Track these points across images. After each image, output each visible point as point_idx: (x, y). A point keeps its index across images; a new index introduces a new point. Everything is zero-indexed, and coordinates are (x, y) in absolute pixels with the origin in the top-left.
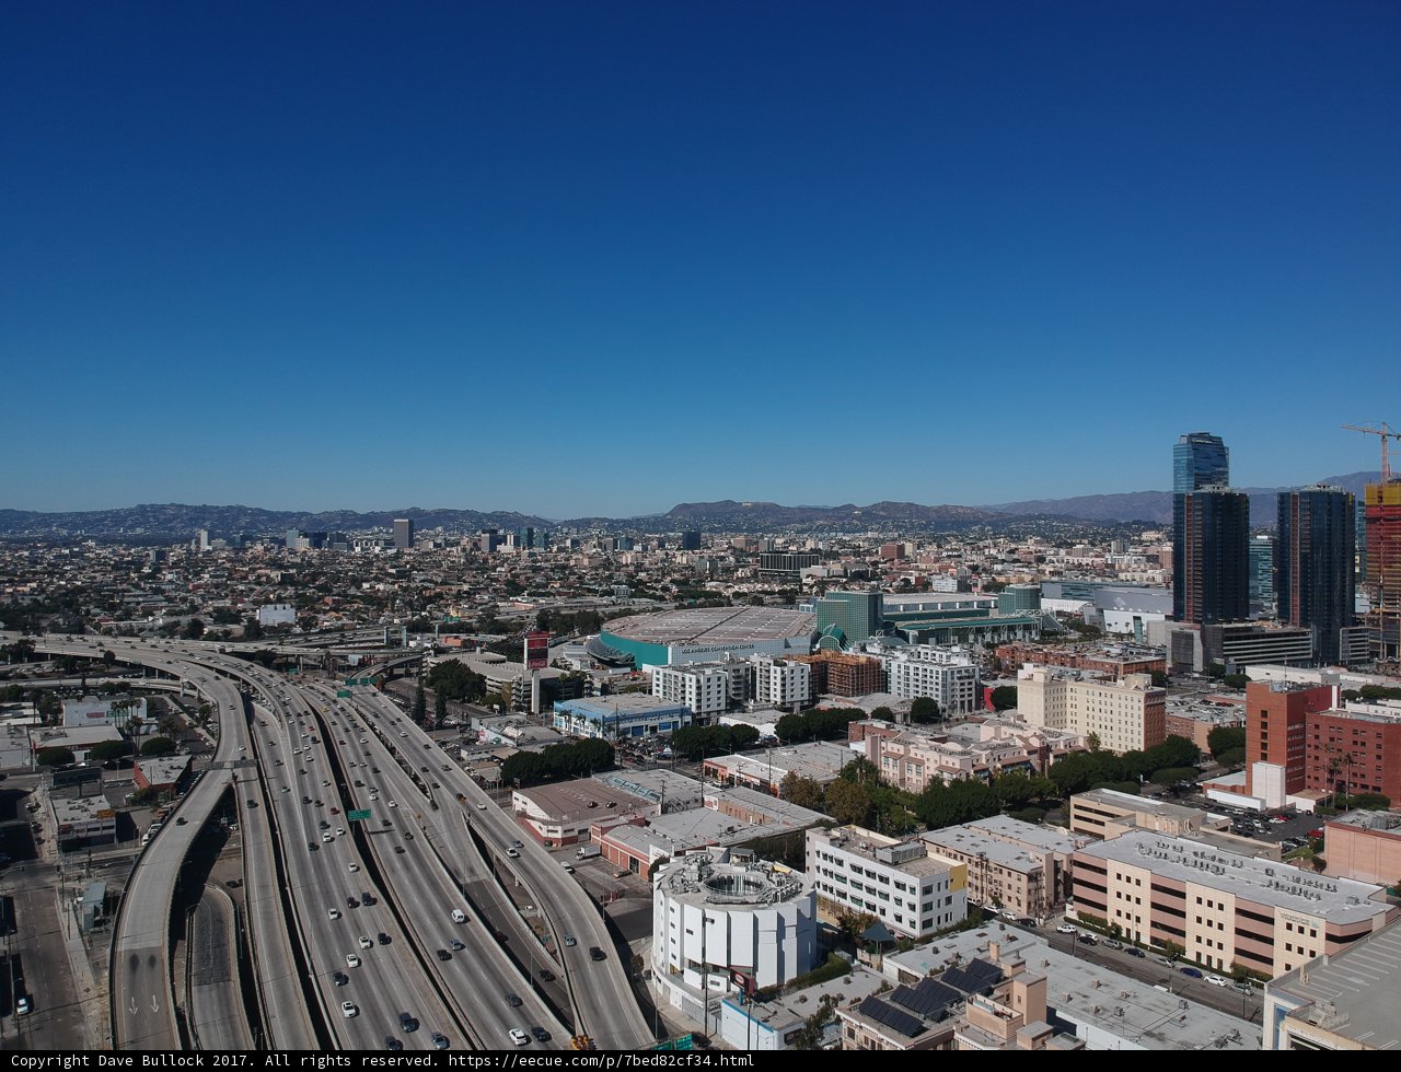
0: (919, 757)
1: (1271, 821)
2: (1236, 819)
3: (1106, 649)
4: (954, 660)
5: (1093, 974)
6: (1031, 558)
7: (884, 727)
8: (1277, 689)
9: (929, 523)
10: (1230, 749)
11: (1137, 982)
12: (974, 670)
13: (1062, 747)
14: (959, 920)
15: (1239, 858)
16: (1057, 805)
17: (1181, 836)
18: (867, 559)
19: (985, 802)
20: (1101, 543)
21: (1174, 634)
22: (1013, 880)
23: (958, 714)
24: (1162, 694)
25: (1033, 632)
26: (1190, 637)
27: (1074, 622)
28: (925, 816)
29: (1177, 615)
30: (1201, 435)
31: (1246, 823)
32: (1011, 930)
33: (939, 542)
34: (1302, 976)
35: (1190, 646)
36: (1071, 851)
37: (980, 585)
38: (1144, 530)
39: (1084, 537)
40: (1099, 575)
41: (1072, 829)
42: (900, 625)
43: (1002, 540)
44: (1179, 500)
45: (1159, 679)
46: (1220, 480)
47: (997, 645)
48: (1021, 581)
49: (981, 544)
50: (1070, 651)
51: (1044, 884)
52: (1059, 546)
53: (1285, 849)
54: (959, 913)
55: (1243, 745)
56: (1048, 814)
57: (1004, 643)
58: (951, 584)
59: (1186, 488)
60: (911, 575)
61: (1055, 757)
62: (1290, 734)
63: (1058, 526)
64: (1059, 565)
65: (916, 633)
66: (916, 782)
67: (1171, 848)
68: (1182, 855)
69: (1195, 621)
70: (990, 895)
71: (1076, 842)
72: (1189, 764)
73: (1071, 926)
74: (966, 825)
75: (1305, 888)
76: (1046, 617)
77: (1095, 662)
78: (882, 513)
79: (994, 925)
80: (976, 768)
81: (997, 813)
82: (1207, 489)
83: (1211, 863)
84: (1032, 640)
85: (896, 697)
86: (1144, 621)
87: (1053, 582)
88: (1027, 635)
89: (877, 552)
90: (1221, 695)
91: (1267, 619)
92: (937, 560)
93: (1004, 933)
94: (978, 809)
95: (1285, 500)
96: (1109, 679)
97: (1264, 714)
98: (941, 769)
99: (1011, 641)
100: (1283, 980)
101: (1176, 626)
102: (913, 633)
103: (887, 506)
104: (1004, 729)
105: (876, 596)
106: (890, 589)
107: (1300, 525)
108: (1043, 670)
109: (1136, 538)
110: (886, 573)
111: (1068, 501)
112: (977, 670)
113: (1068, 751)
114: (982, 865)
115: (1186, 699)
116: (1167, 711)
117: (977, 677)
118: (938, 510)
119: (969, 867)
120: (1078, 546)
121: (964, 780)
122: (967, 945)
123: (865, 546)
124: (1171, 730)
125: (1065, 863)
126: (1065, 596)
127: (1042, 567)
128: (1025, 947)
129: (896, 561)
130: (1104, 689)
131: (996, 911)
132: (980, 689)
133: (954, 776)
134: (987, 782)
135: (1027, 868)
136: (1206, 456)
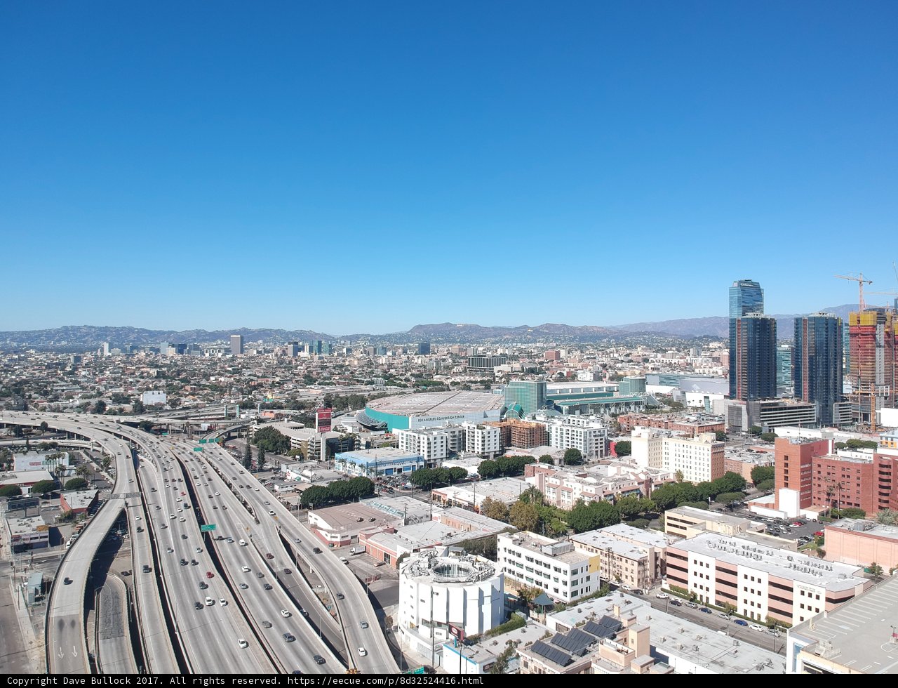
0: (569, 487)
1: (790, 526)
2: (769, 525)
3: (687, 417)
4: (591, 425)
5: (679, 624)
6: (640, 359)
7: (547, 468)
8: (794, 442)
9: (575, 337)
10: (764, 480)
11: (707, 629)
12: (604, 431)
13: (659, 479)
14: (595, 591)
15: (770, 550)
16: (656, 517)
17: (734, 536)
18: (537, 360)
19: (611, 516)
20: (684, 349)
21: (730, 408)
22: (629, 565)
23: (594, 459)
24: (723, 446)
25: (641, 406)
26: (740, 409)
27: (667, 400)
28: (573, 525)
29: (731, 396)
30: (746, 281)
31: (776, 528)
32: (627, 597)
33: (582, 349)
34: (811, 625)
35: (739, 415)
36: (665, 546)
37: (607, 377)
38: (711, 342)
39: (673, 346)
40: (682, 370)
41: (666, 532)
42: (557, 402)
43: (621, 348)
44: (733, 322)
45: (721, 436)
46: (758, 309)
47: (618, 415)
48: (633, 374)
49: (608, 351)
50: (664, 418)
51: (648, 567)
52: (657, 352)
53: (800, 544)
54: (595, 586)
55: (773, 478)
56: (651, 523)
57: (623, 413)
58: (589, 376)
59: (737, 315)
60: (564, 370)
61: (656, 486)
62: (802, 470)
63: (657, 339)
64: (657, 364)
65: (568, 407)
66: (567, 504)
67: (728, 543)
68: (735, 548)
69: (744, 399)
70: (614, 575)
71: (669, 540)
72: (739, 490)
73: (666, 594)
74: (599, 530)
75: (812, 568)
76: (649, 397)
77: (680, 426)
78: (546, 331)
79: (617, 594)
80: (605, 494)
81: (618, 522)
82: (750, 315)
83: (753, 553)
84: (641, 412)
85: (555, 448)
86: (711, 399)
87: (654, 375)
88: (637, 408)
89: (543, 356)
90: (759, 446)
91: (788, 398)
92: (580, 361)
93: (623, 599)
94: (607, 520)
95: (799, 322)
96: (689, 436)
97: (786, 458)
98: (583, 494)
99: (627, 413)
100: (798, 627)
101: (731, 402)
102: (565, 408)
103: (548, 326)
104: (623, 468)
105: (542, 384)
106: (551, 379)
107: (808, 338)
108: (648, 430)
109: (706, 346)
110: (548, 369)
111: (663, 323)
112: (606, 431)
113: (663, 482)
114: (609, 555)
115: (738, 449)
116: (725, 456)
117: (606, 435)
118: (581, 329)
119: (601, 557)
120: (669, 352)
121: (598, 501)
122: (599, 607)
123: (535, 352)
124: (728, 468)
125: (661, 554)
126: (661, 383)
127: (647, 365)
128: (636, 608)
129: (555, 361)
130: (685, 443)
131: (618, 585)
132: (608, 443)
133: (592, 499)
134: (612, 502)
135: (638, 557)
136: (750, 294)
